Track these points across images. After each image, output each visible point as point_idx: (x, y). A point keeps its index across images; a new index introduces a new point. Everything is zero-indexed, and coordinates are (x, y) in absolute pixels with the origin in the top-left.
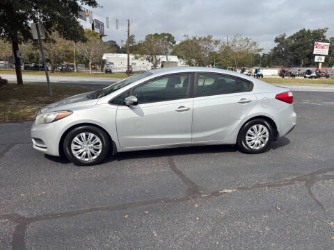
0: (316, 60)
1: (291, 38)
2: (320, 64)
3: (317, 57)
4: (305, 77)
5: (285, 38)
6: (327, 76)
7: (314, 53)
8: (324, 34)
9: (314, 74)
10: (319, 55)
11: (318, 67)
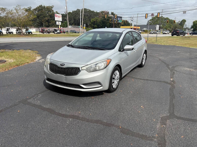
0: (57, 24)
1: (35, 10)
2: (59, 26)
3: (57, 22)
4: (55, 33)
5: (31, 9)
6: (64, 32)
7: (56, 20)
8: (53, 9)
9: (59, 32)
10: (58, 21)
11: (59, 28)
